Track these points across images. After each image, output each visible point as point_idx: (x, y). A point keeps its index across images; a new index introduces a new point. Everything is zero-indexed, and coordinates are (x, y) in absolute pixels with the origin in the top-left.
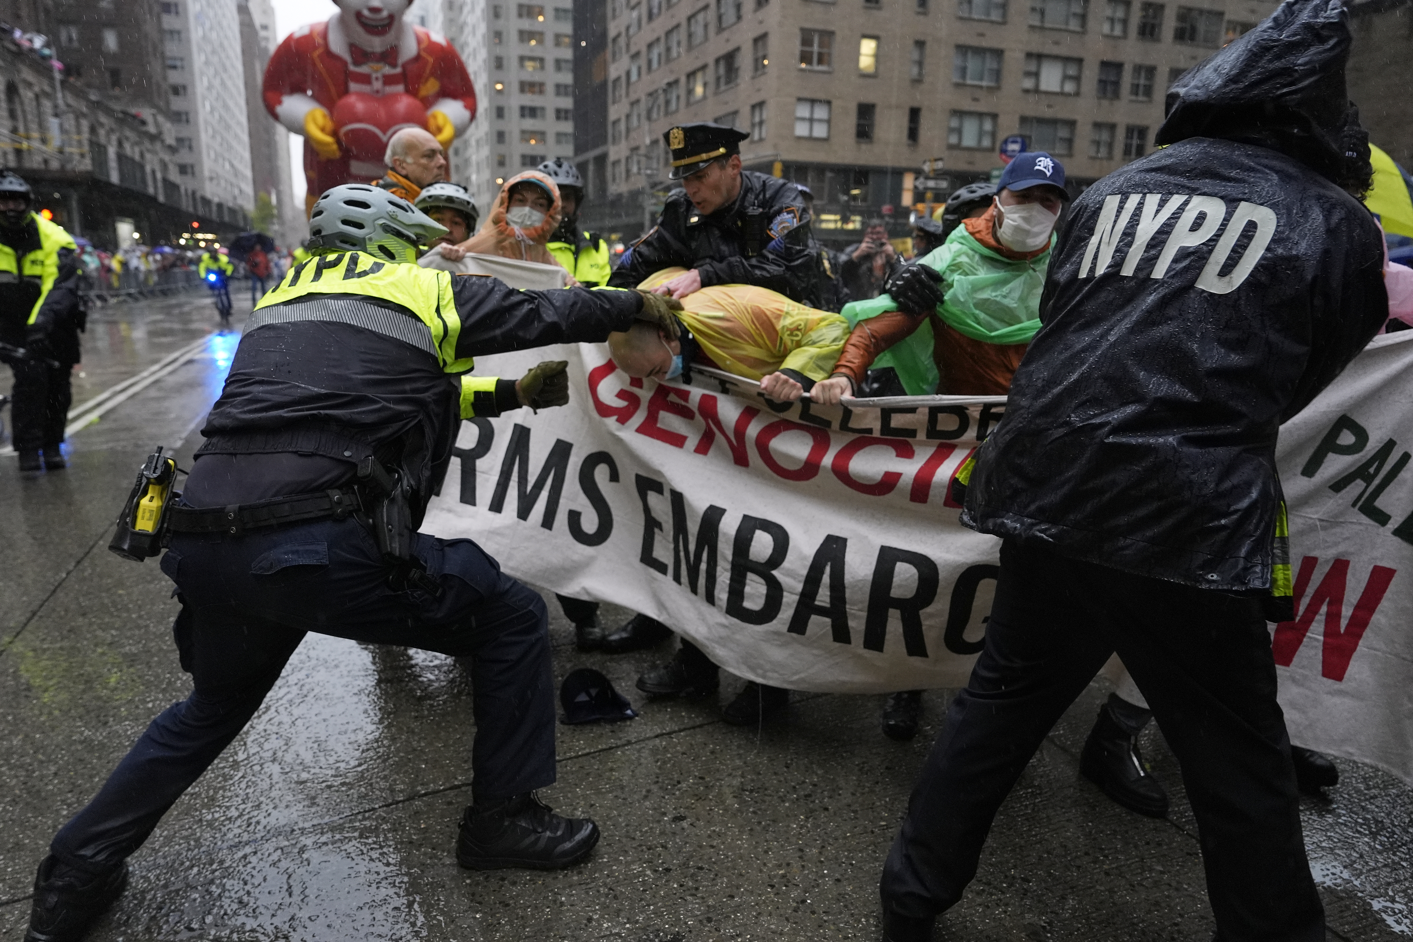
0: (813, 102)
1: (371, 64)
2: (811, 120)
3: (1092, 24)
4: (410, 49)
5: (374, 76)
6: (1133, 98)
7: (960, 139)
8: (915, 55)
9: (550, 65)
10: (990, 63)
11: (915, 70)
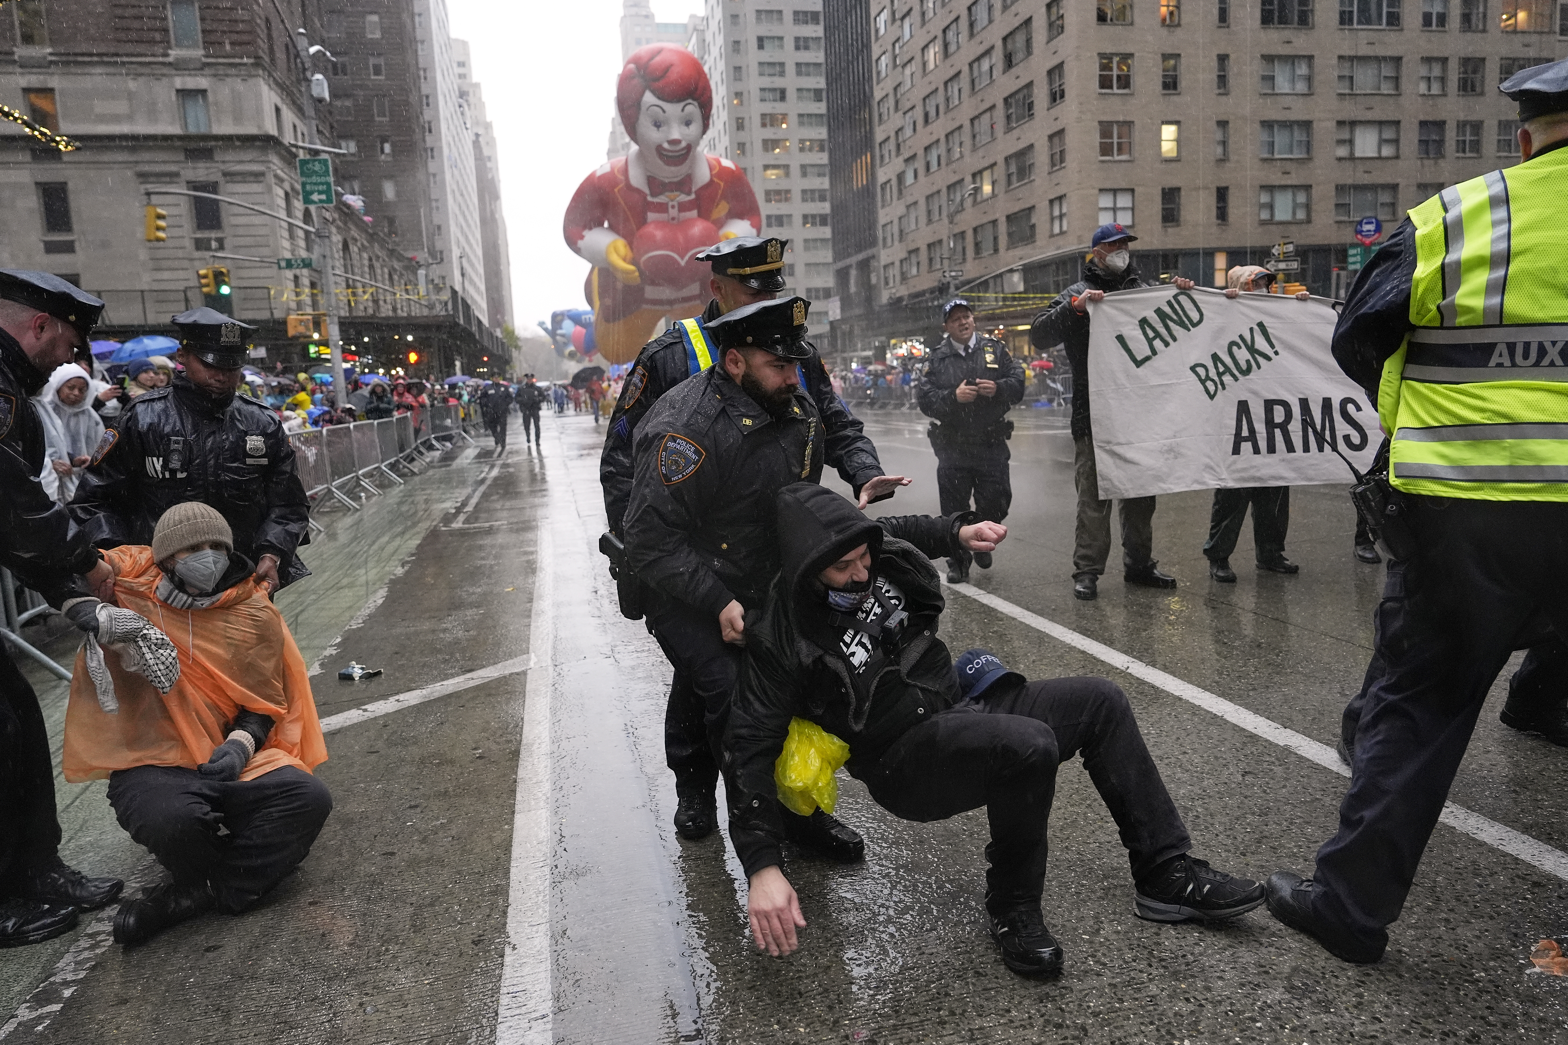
0: (1115, 191)
1: (667, 194)
2: (1114, 210)
3: (1406, 85)
4: (703, 175)
5: (671, 204)
6: (1461, 155)
7: (1272, 215)
8: (1219, 136)
9: (795, 171)
10: (1299, 135)
11: (1219, 150)
